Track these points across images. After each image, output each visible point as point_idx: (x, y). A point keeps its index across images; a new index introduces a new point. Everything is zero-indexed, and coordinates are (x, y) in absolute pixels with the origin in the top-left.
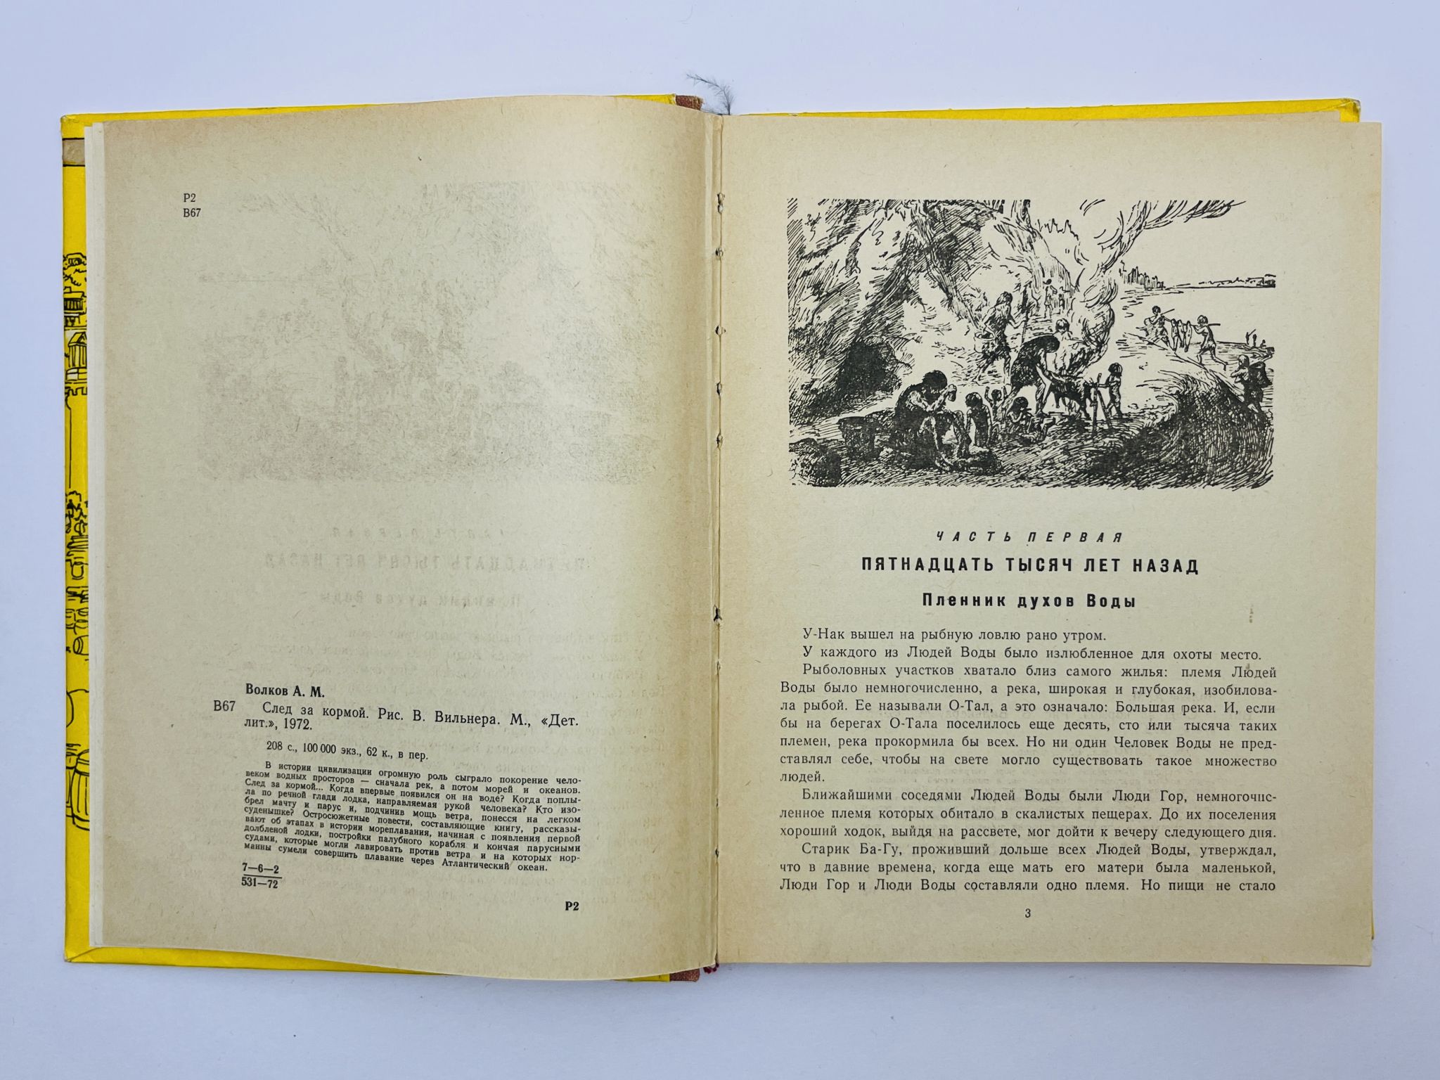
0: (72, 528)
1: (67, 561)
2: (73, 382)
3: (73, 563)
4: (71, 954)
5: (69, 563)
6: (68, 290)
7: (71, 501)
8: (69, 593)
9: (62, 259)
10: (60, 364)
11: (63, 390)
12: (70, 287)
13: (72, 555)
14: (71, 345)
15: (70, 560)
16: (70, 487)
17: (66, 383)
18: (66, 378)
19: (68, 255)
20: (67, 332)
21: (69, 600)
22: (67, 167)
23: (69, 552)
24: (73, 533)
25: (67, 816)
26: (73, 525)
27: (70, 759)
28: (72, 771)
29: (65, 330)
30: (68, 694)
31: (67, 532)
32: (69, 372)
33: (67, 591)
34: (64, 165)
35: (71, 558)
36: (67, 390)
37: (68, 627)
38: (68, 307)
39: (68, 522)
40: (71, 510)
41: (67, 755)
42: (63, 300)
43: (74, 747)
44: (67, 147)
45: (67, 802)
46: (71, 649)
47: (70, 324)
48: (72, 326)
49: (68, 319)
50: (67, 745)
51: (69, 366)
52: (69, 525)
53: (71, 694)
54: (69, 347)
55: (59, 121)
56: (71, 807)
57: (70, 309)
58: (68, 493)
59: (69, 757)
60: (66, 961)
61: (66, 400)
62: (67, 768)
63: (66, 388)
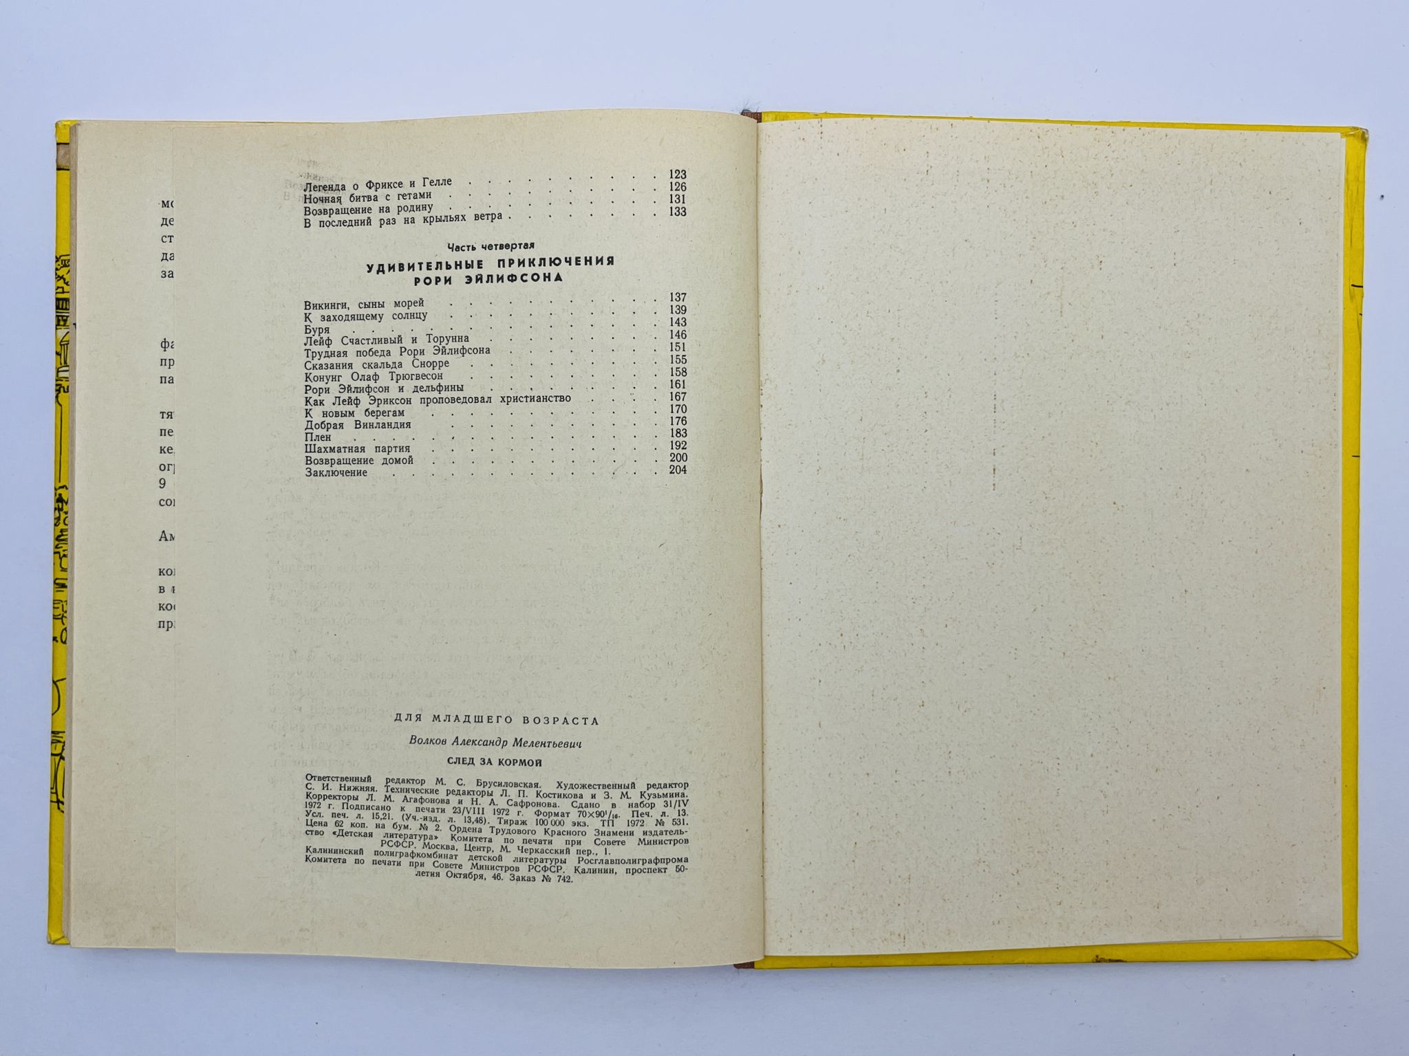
0: (61, 521)
1: (55, 553)
2: (64, 379)
5: (58, 555)
6: (60, 290)
7: (60, 495)
8: (57, 584)
9: (55, 260)
10: (51, 361)
12: (63, 288)
13: (62, 547)
14: (62, 343)
15: (59, 553)
16: (60, 481)
17: (57, 380)
18: (57, 375)
19: (60, 257)
20: (58, 331)
21: (57, 591)
22: (61, 171)
23: (58, 545)
25: (51, 801)
26: (62, 518)
27: (56, 746)
29: (56, 329)
30: (54, 682)
31: (55, 525)
32: (60, 370)
33: (55, 583)
34: (59, 169)
35: (60, 550)
36: (58, 387)
37: (55, 618)
38: (61, 307)
39: (58, 515)
40: (60, 504)
41: (52, 743)
42: (55, 300)
43: (60, 735)
44: (62, 152)
45: (52, 789)
46: (59, 639)
47: (62, 323)
48: (64, 325)
49: (60, 318)
50: (53, 732)
51: (61, 364)
52: (58, 519)
53: (58, 683)
54: (61, 345)
55: (54, 125)
56: (56, 793)
57: (62, 309)
58: (57, 487)
59: (54, 745)
60: (49, 943)
61: (57, 397)
62: (52, 755)
63: (57, 385)
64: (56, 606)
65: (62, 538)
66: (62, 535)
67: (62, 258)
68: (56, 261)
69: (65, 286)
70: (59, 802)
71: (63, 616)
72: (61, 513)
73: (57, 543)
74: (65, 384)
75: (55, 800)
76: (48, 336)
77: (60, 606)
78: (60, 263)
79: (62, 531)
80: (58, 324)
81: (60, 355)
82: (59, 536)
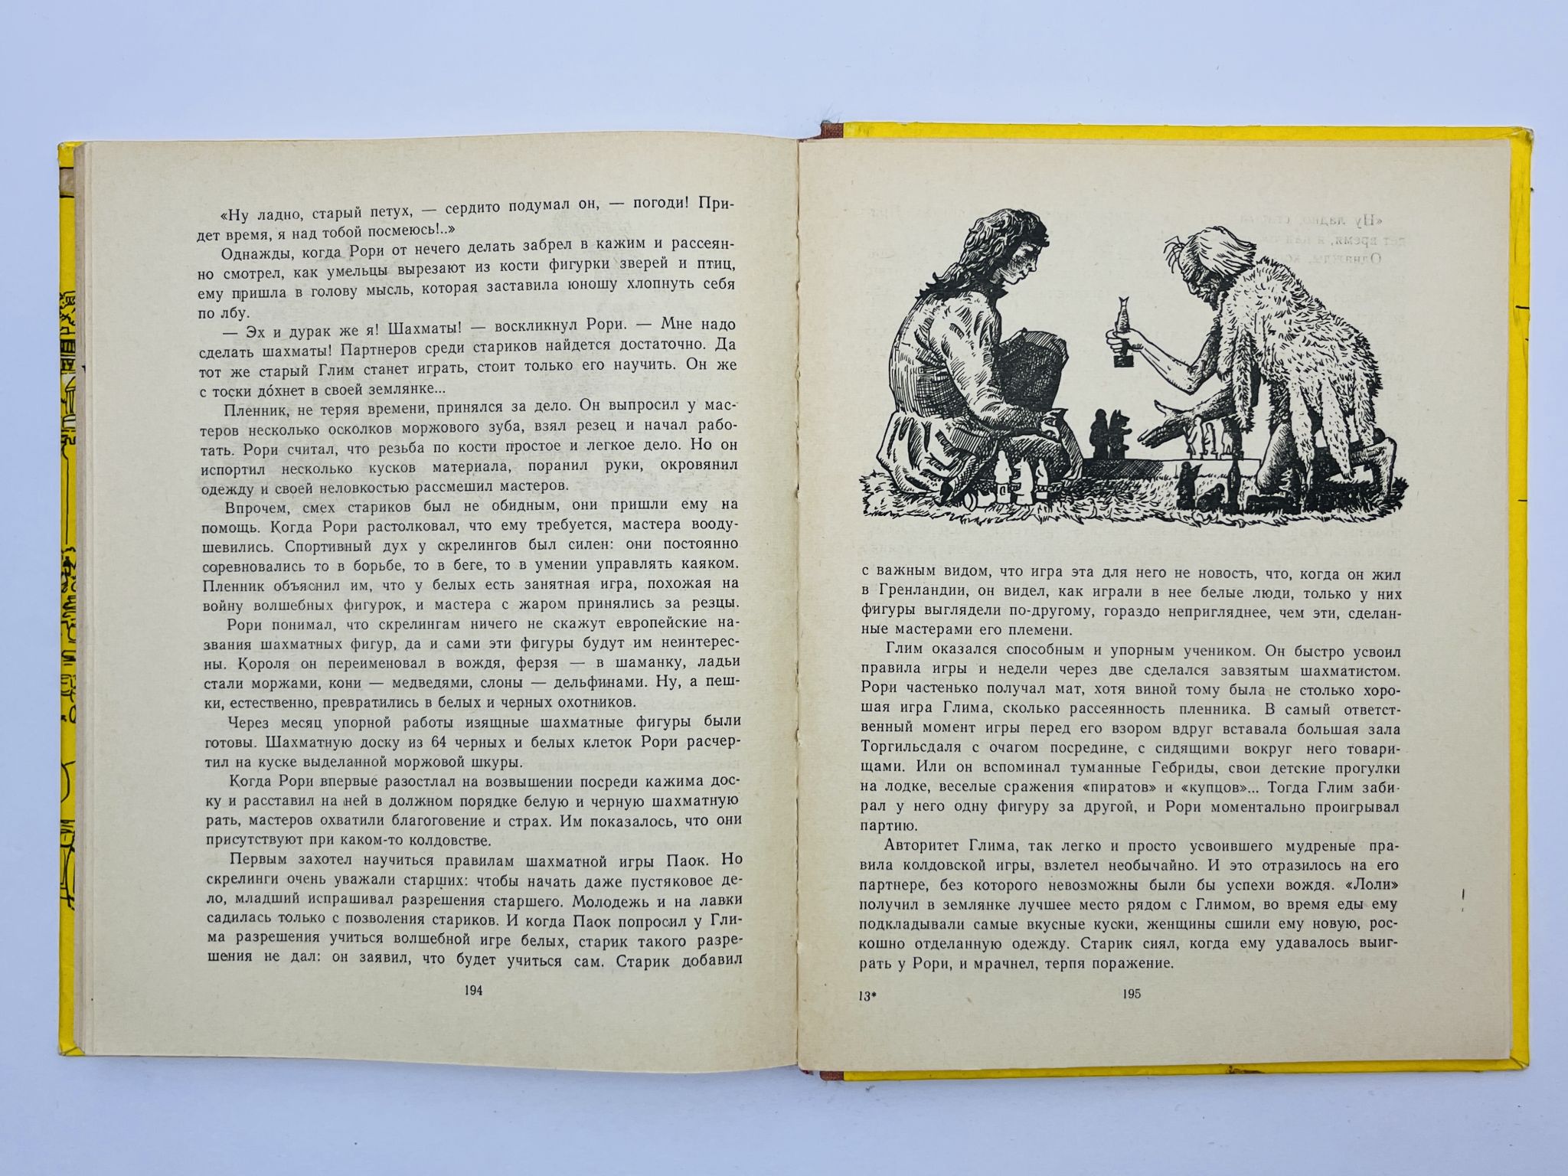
0: (69, 587)
1: (62, 622)
2: (71, 430)
3: (69, 625)
4: (66, 1047)
5: (65, 625)
6: (65, 331)
7: (67, 558)
8: (65, 657)
9: (59, 297)
10: (56, 410)
11: (59, 439)
12: (68, 328)
13: (70, 616)
14: (68, 390)
15: (66, 622)
16: (67, 543)
17: (62, 431)
18: (63, 425)
19: (65, 294)
20: (63, 376)
21: (65, 665)
22: (64, 199)
23: (65, 613)
24: (69, 592)
25: (61, 898)
26: (70, 584)
27: (65, 837)
28: (68, 850)
29: (61, 374)
30: (63, 766)
31: (62, 591)
32: (66, 419)
33: (62, 655)
34: (62, 196)
35: (68, 619)
36: (63, 439)
37: (63, 694)
38: (66, 349)
39: (65, 580)
40: (67, 568)
41: (61, 833)
42: (59, 342)
43: (70, 824)
44: (65, 177)
45: (62, 884)
46: (67, 718)
47: (67, 367)
48: (70, 370)
49: (65, 361)
50: (62, 821)
51: (67, 413)
52: (65, 584)
53: (66, 766)
54: (67, 392)
55: (56, 148)
56: (66, 888)
57: (67, 351)
58: (64, 550)
59: (63, 835)
60: (60, 1054)
61: (63, 449)
62: (62, 846)
63: (62, 436)
64: (64, 681)
65: (70, 605)
66: (70, 602)
67: (67, 295)
68: (61, 299)
69: (70, 326)
70: (69, 898)
71: (72, 692)
72: (69, 578)
73: (64, 611)
74: (71, 435)
75: (65, 896)
76: (52, 381)
77: (68, 681)
78: (64, 300)
79: (69, 598)
80: (63, 369)
81: (66, 402)
82: (67, 604)
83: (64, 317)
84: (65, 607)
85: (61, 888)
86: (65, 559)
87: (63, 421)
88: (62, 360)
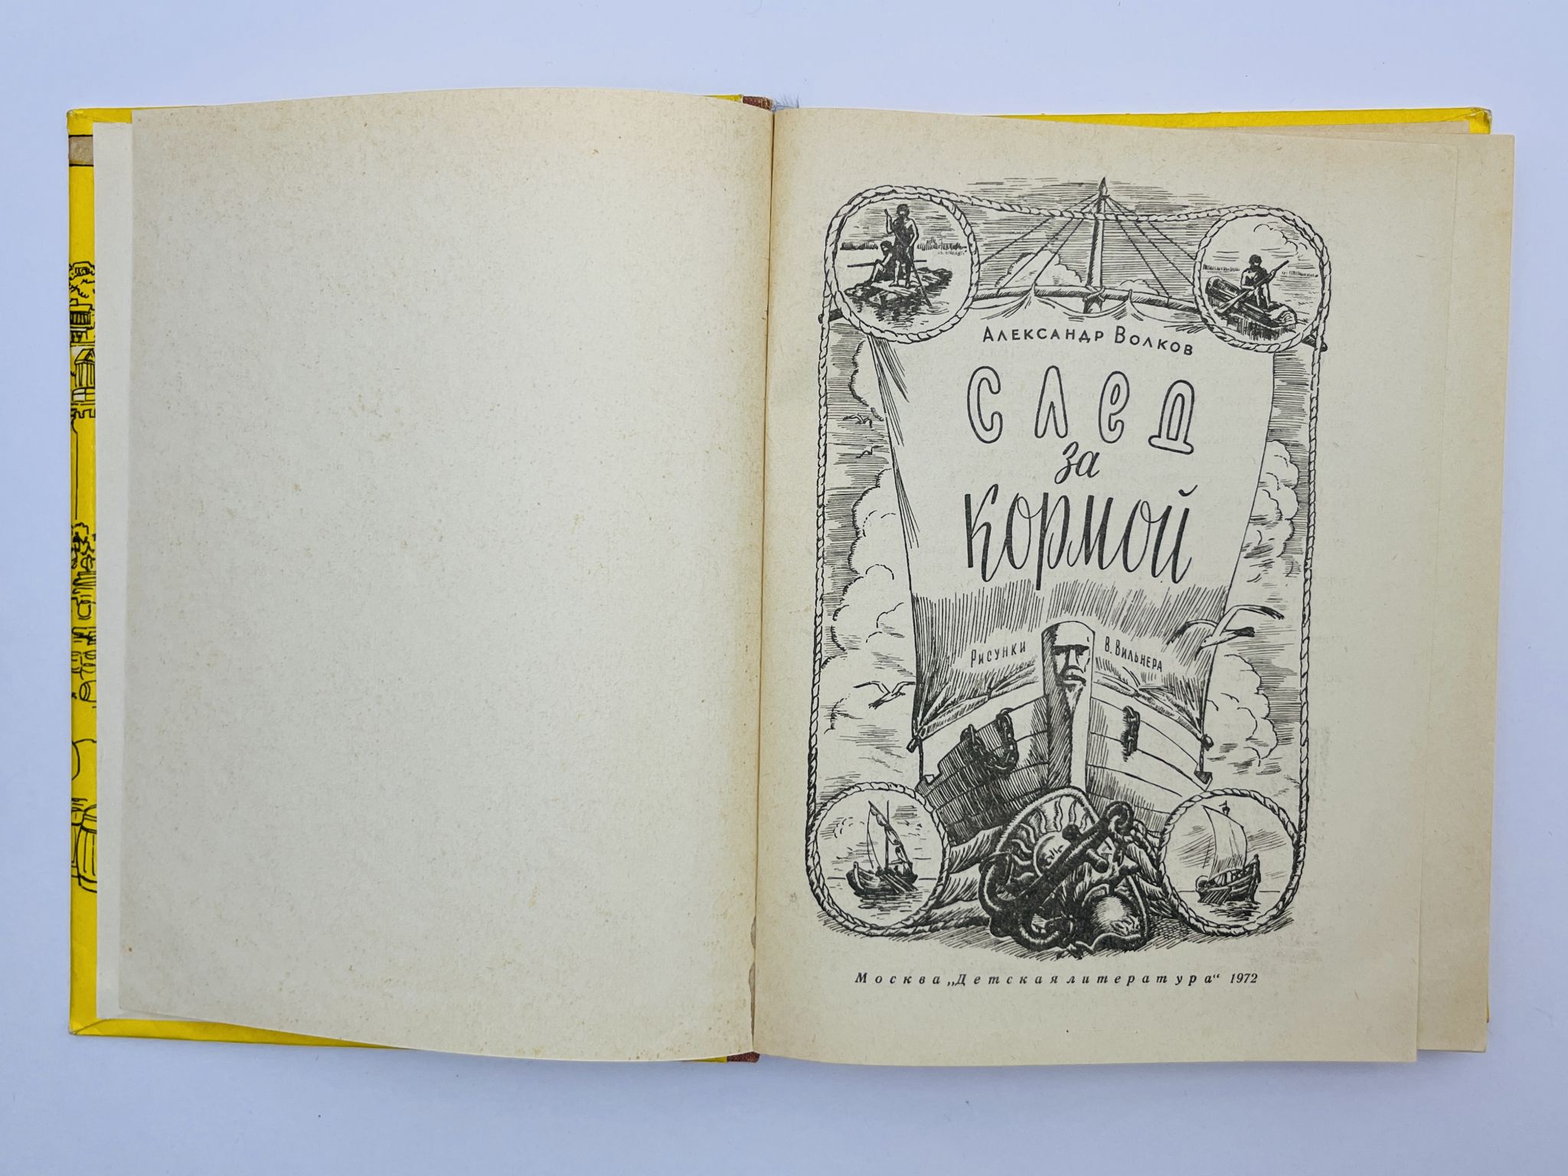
0: (79, 563)
1: (73, 599)
2: (80, 403)
3: (79, 601)
4: (77, 1026)
5: (75, 601)
6: (74, 302)
7: (77, 533)
8: (75, 634)
9: (68, 268)
11: (69, 413)
12: (77, 300)
13: (79, 592)
14: (77, 362)
15: (76, 598)
16: (76, 518)
17: (72, 404)
18: (72, 399)
19: (74, 264)
20: (73, 348)
21: (75, 642)
22: (73, 167)
23: (75, 590)
24: (79, 569)
25: (72, 876)
26: (79, 560)
27: (76, 815)
28: (78, 828)
29: (71, 346)
30: (74, 744)
31: (72, 567)
32: (75, 392)
33: (73, 632)
34: (71, 165)
35: (77, 595)
36: (73, 412)
37: (73, 671)
38: (75, 321)
39: (74, 556)
40: (77, 544)
41: (72, 811)
42: (69, 314)
43: (80, 802)
44: (74, 145)
45: (73, 862)
46: (77, 695)
47: (76, 339)
48: (79, 342)
49: (75, 334)
50: (73, 799)
51: (76, 386)
52: (75, 560)
53: (77, 745)
54: (76, 365)
55: (66, 115)
56: (77, 867)
57: (77, 324)
58: (74, 525)
59: (74, 813)
60: (71, 1033)
61: (72, 423)
62: (73, 824)
63: (72, 410)
64: (74, 658)
65: (80, 582)
66: (80, 579)
67: (76, 266)
68: (70, 270)
69: (79, 298)
70: (79, 876)
71: (82, 670)
72: (79, 554)
73: (74, 587)
74: (80, 408)
75: (76, 874)
77: (78, 658)
78: (73, 271)
79: (79, 574)
80: (72, 341)
81: (75, 376)
82: (76, 580)
83: (73, 288)
84: (75, 583)
85: (72, 866)
86: (74, 535)
87: (73, 394)
88: (72, 332)
